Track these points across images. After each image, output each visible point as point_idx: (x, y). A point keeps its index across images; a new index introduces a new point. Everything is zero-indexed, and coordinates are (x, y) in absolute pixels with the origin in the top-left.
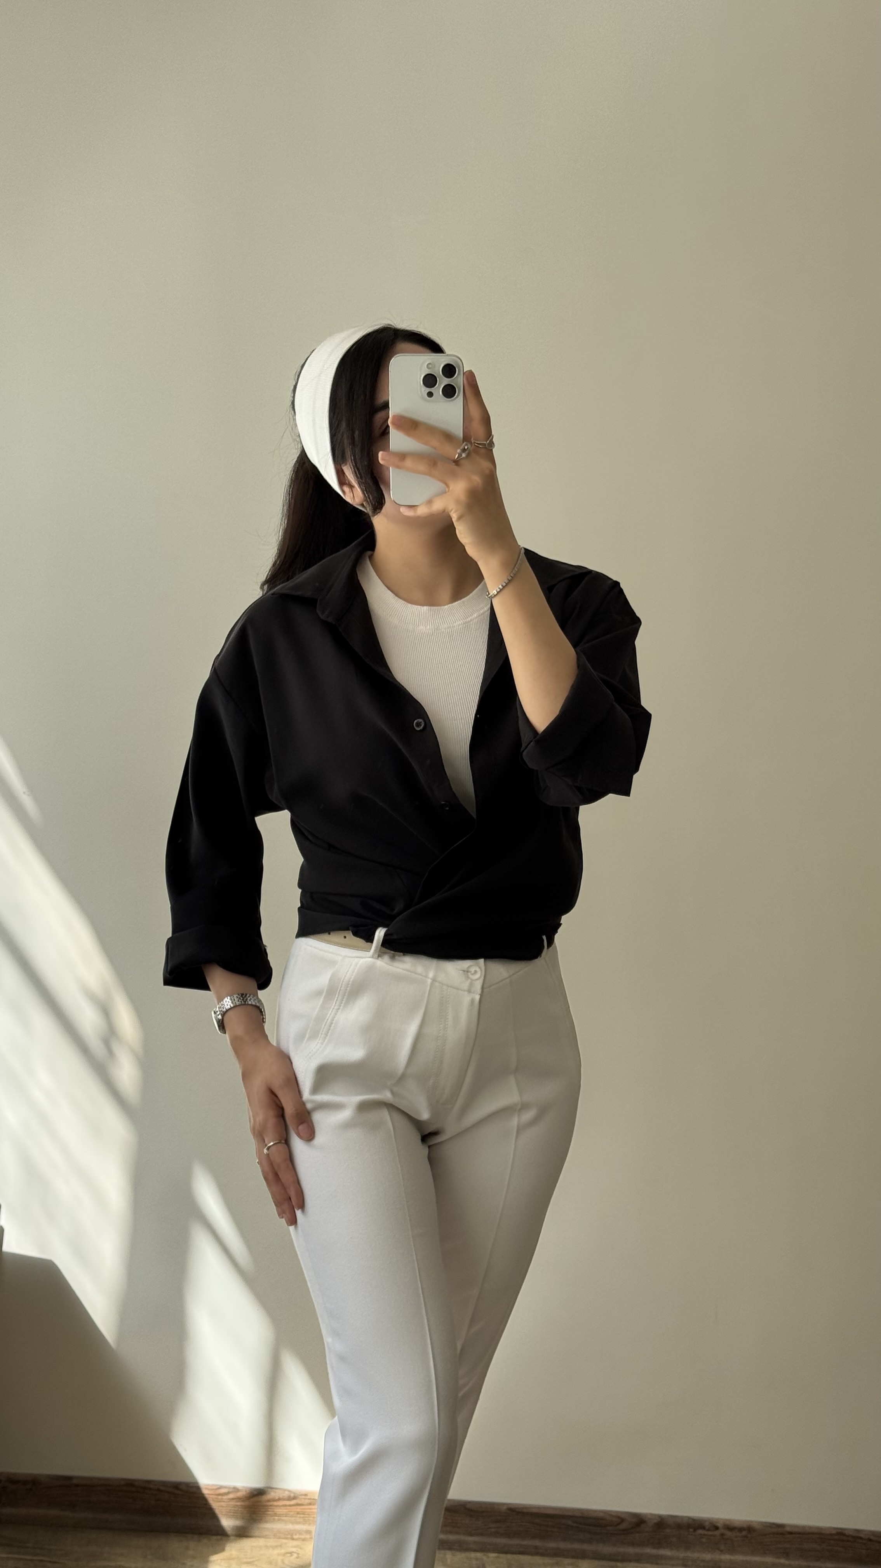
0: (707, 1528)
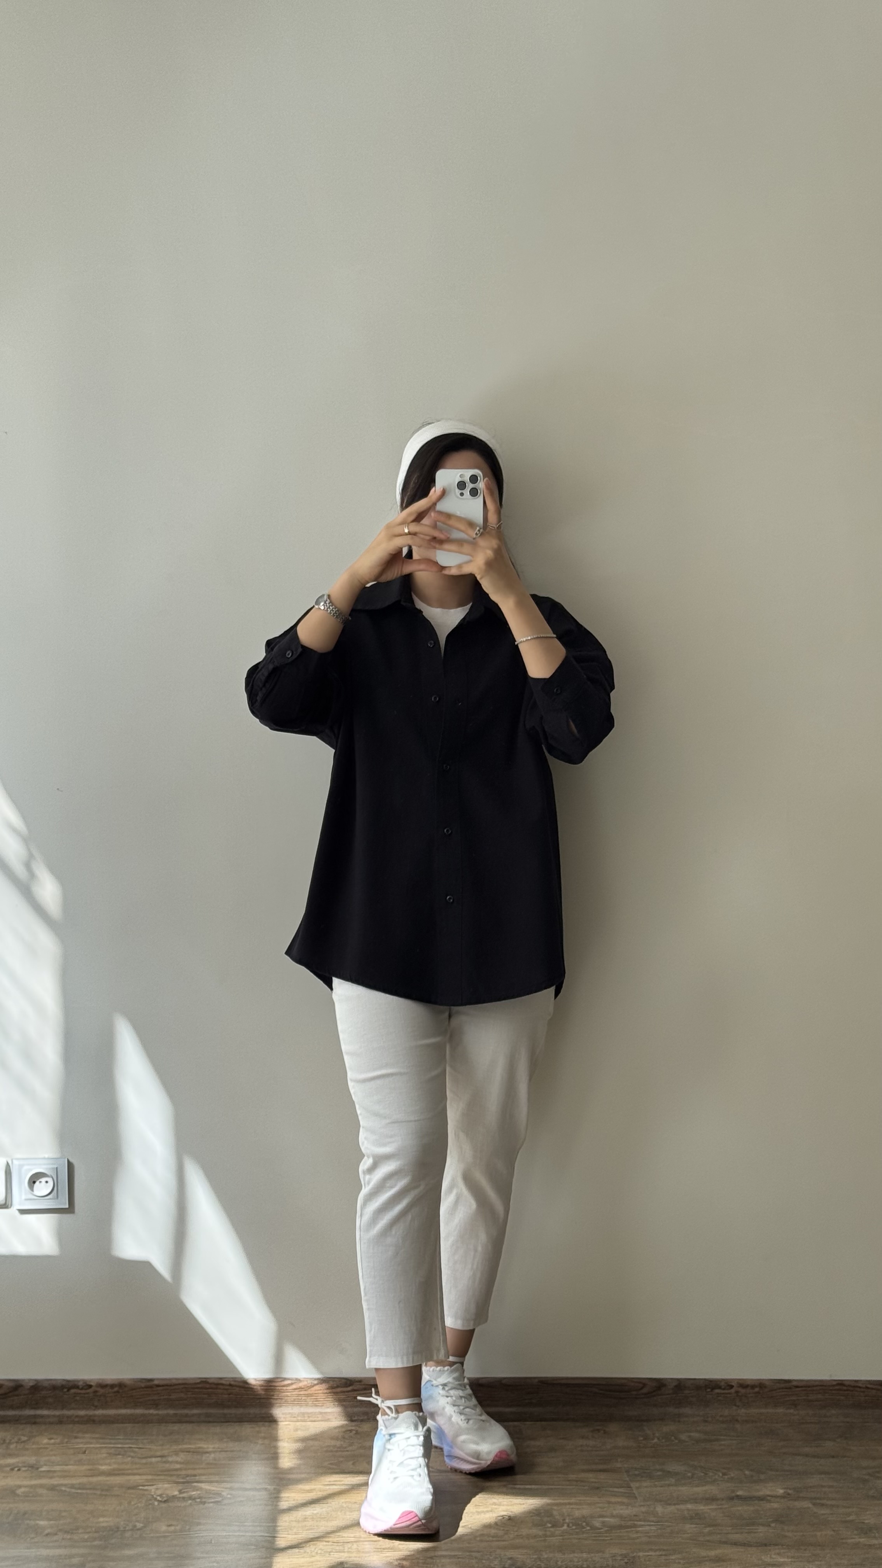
0: (723, 1387)
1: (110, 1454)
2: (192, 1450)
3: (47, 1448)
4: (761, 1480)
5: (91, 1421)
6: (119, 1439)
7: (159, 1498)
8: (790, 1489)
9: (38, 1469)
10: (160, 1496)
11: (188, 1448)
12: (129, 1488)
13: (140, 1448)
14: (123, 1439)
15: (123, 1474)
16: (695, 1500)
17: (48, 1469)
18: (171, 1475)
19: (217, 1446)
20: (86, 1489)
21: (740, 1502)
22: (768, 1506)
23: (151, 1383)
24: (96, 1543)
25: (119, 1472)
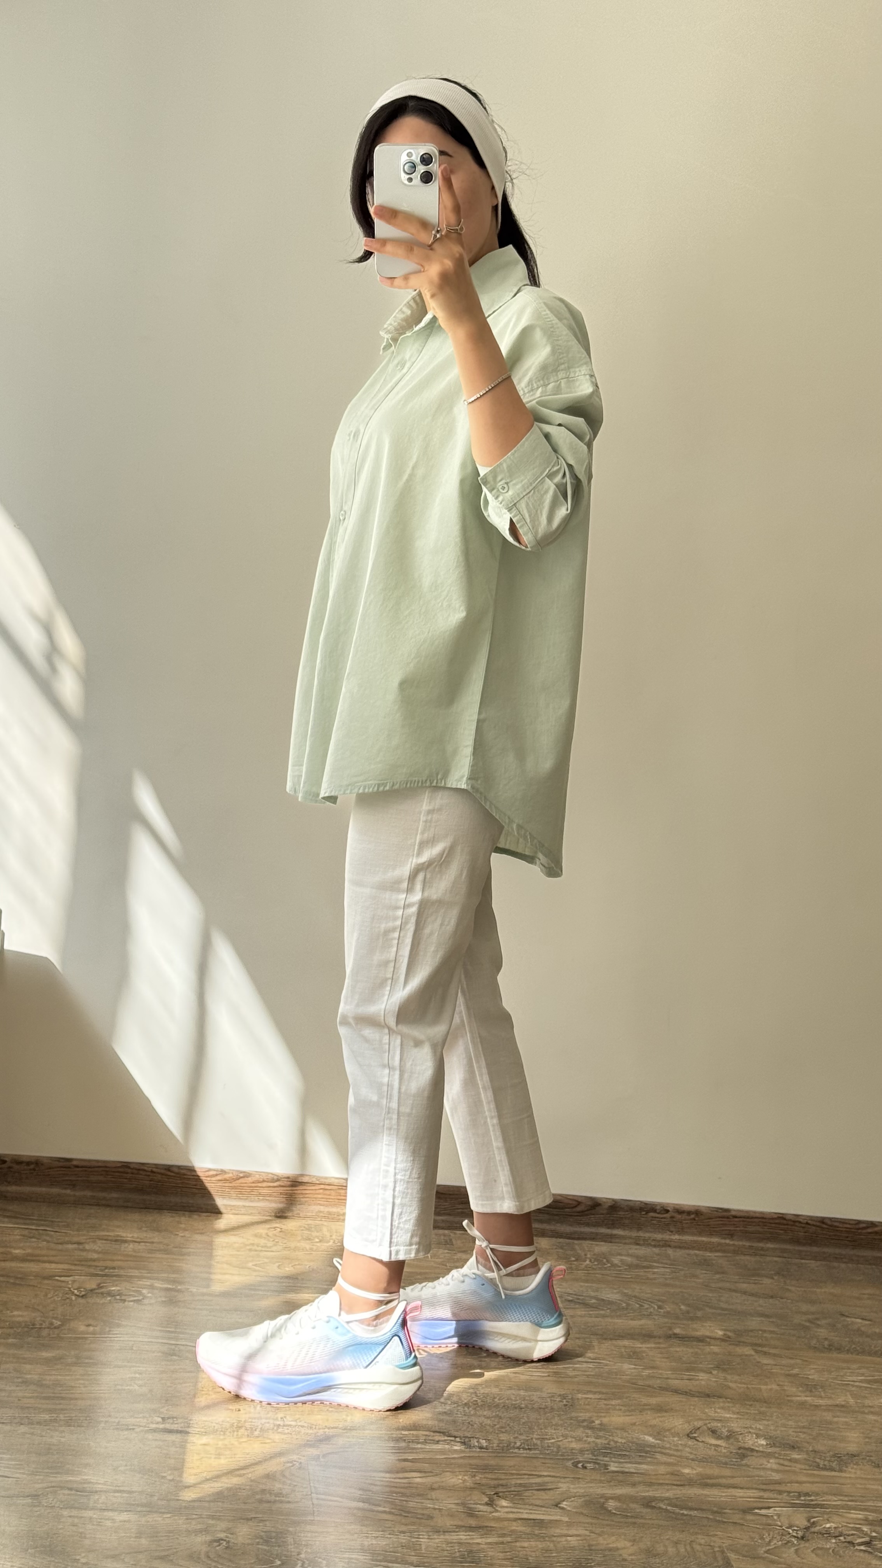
0: (658, 1211)
1: (24, 1236)
2: (110, 1238)
4: (698, 1318)
6: (32, 1219)
7: (76, 1291)
8: (730, 1331)
10: (78, 1289)
11: (105, 1235)
12: (45, 1278)
13: (56, 1232)
14: (37, 1220)
15: (39, 1261)
16: (631, 1335)
18: (90, 1266)
19: (135, 1235)
21: (678, 1341)
22: (707, 1349)
23: (67, 1163)
24: (12, 1340)
25: (34, 1258)
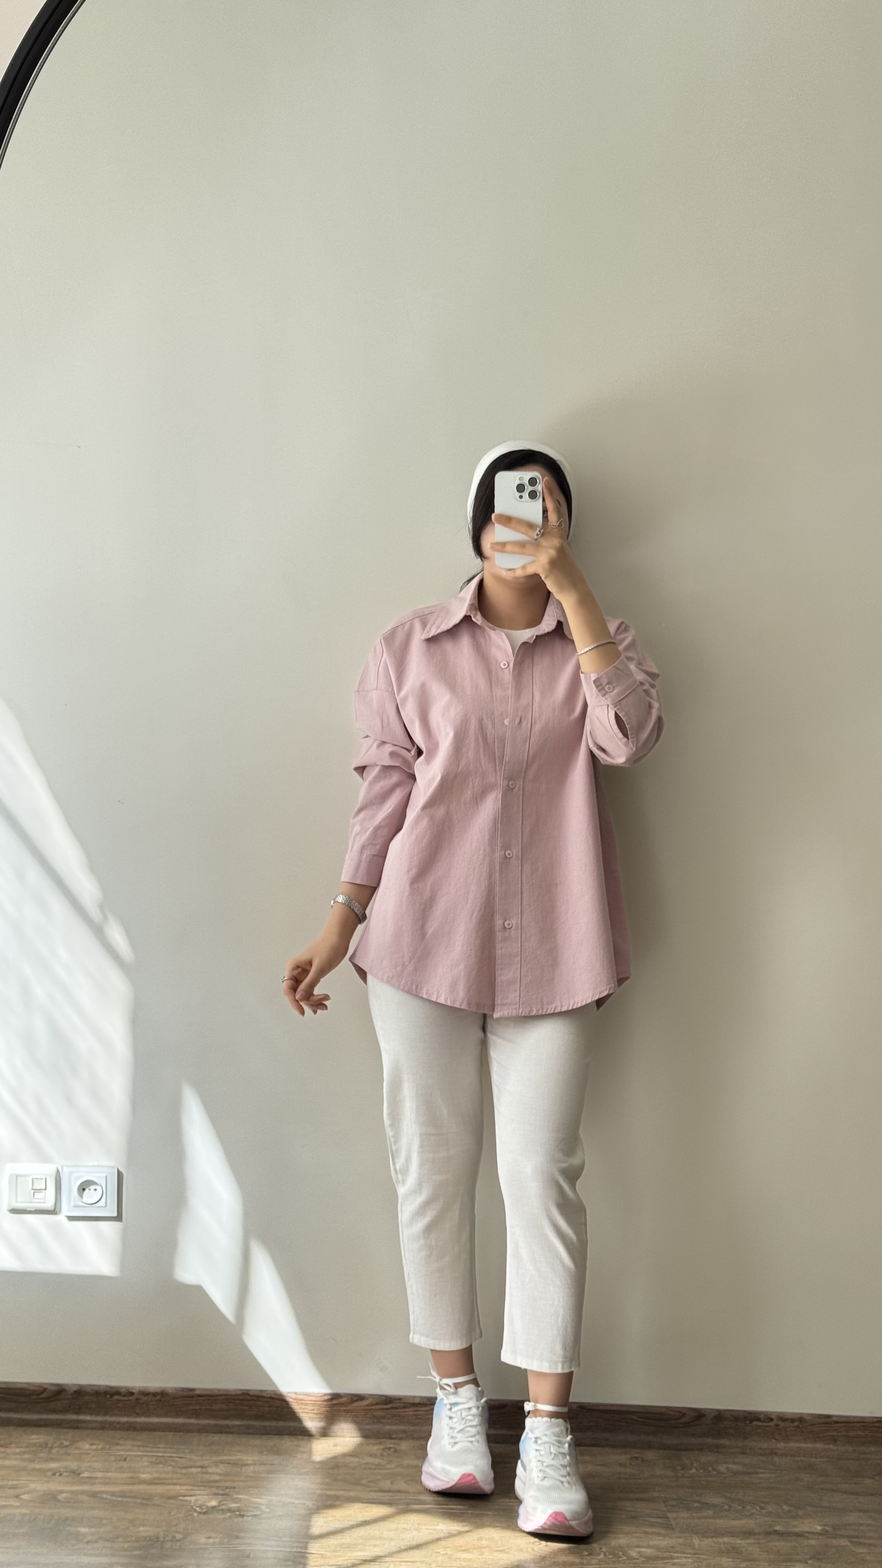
0: (762, 1419)
1: (151, 1462)
2: (232, 1462)
3: (88, 1454)
4: (798, 1516)
5: (132, 1428)
6: (159, 1448)
7: (198, 1509)
8: (828, 1526)
9: (79, 1474)
10: (200, 1507)
11: (227, 1460)
12: (170, 1498)
13: (181, 1457)
14: (164, 1448)
15: (164, 1484)
16: (732, 1533)
17: (88, 1475)
18: (211, 1487)
19: (256, 1458)
20: (126, 1497)
21: (778, 1537)
22: (806, 1542)
23: (191, 1393)
24: (137, 1552)
25: (160, 1481)
